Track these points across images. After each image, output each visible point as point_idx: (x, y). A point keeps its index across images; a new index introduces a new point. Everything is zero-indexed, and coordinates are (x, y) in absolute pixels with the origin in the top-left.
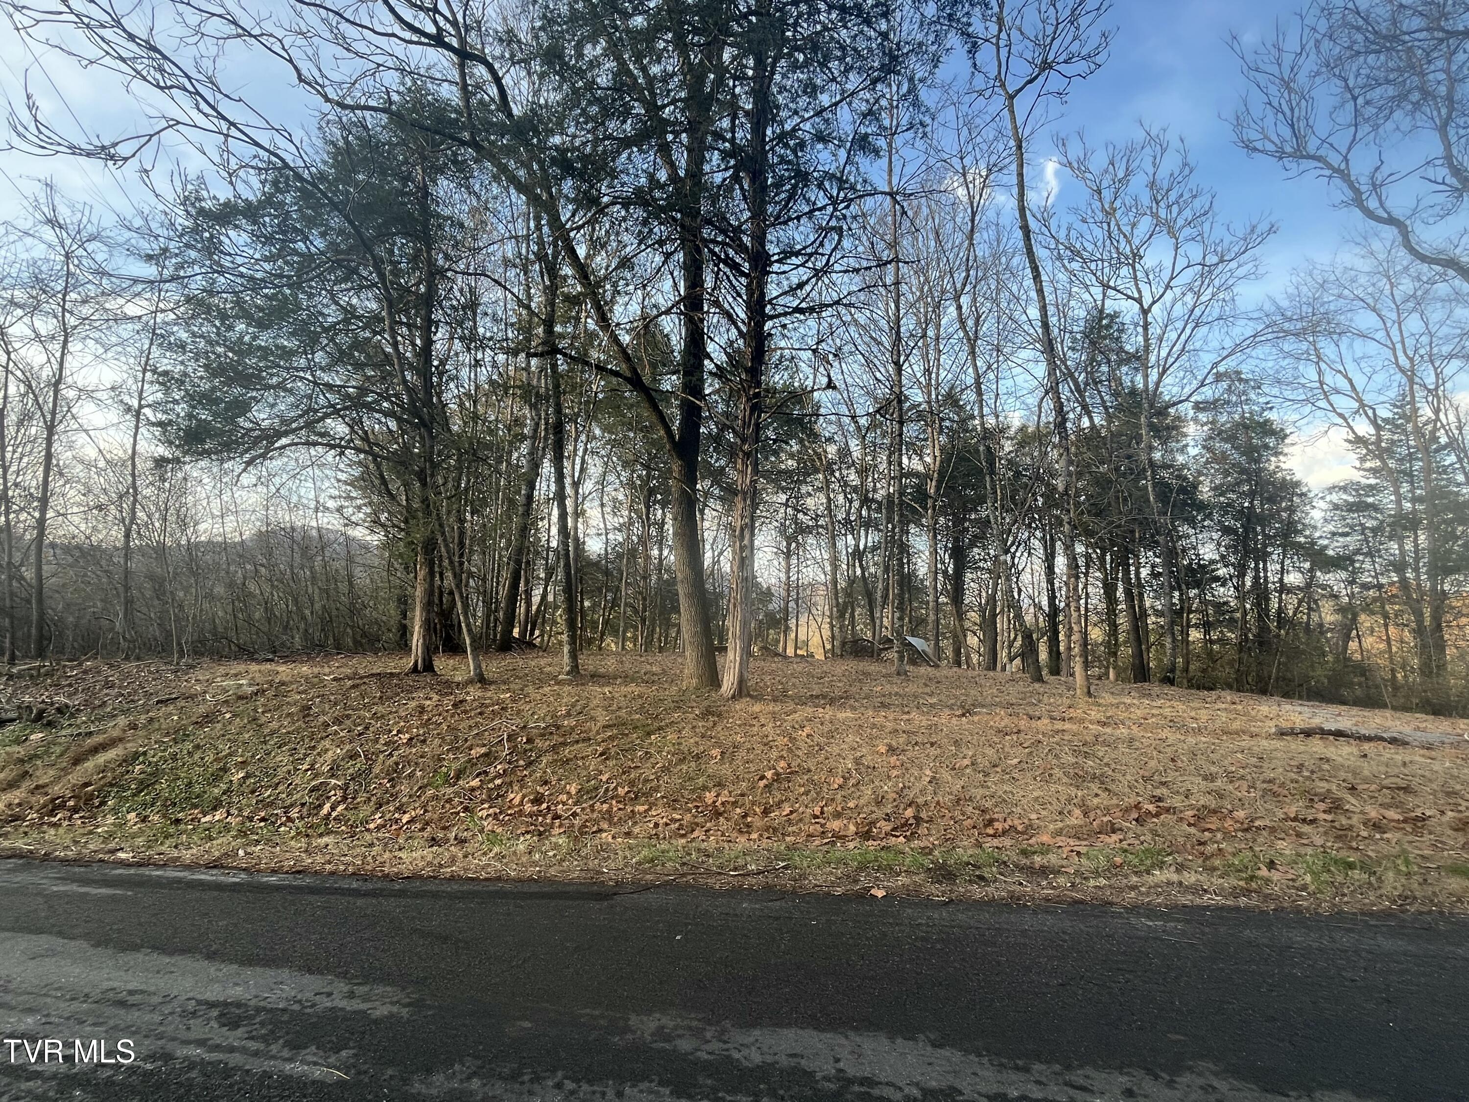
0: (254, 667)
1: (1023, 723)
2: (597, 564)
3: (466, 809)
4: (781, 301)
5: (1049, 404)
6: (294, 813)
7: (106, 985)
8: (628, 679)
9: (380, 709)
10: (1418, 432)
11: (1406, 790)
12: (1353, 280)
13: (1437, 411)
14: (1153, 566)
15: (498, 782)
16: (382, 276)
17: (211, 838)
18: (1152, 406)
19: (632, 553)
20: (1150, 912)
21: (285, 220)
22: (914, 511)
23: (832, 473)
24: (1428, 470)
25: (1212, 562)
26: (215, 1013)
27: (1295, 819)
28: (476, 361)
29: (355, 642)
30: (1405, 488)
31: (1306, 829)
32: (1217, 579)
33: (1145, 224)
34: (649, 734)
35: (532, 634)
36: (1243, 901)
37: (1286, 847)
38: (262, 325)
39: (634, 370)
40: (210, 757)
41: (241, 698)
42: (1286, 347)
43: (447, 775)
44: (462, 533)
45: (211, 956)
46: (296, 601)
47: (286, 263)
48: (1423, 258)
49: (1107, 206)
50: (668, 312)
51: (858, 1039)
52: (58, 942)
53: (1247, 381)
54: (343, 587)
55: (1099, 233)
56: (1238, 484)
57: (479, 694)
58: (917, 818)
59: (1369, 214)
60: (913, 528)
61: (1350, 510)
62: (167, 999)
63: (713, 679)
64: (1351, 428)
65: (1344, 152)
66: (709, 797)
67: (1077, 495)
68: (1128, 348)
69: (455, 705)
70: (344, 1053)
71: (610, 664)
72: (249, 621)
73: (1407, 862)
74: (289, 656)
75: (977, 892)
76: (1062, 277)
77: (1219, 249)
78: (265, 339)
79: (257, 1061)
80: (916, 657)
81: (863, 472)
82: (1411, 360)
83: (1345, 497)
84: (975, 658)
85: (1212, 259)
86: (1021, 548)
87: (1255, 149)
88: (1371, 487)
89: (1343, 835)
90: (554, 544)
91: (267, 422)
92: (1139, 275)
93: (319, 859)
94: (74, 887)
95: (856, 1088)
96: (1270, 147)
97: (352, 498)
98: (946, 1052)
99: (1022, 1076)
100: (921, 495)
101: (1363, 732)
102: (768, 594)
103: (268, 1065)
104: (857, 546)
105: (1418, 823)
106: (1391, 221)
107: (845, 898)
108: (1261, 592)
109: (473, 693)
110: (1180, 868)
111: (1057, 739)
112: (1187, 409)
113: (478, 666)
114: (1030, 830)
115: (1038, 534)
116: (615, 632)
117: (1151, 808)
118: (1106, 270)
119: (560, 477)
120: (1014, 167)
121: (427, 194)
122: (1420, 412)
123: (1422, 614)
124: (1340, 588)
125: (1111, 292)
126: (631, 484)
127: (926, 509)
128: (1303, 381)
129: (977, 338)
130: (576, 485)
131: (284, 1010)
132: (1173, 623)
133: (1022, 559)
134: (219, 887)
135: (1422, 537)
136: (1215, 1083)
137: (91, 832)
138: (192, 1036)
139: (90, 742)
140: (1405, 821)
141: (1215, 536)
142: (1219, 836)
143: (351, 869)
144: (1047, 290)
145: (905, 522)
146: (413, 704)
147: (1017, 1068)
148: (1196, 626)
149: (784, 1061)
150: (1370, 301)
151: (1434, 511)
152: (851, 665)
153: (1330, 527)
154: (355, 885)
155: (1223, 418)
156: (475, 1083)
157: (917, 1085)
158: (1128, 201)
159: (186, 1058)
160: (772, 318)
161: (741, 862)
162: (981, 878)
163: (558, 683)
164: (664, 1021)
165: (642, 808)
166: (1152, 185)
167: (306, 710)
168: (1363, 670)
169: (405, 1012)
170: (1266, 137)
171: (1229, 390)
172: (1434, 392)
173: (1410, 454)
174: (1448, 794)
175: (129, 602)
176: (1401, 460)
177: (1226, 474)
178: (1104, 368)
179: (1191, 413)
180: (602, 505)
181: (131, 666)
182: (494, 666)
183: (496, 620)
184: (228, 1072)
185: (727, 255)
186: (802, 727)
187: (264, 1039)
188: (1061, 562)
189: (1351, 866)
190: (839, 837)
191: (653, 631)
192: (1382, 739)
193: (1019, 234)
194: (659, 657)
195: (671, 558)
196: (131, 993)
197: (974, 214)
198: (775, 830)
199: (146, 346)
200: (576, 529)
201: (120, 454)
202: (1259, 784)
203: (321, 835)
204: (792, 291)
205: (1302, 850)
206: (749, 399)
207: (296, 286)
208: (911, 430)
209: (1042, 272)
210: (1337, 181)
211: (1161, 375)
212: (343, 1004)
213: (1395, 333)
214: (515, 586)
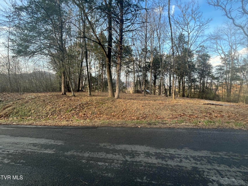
0: (34, 94)
1: (164, 102)
2: (94, 77)
3: (72, 116)
4: (126, 29)
5: (171, 50)
6: (43, 117)
7: (13, 141)
8: (99, 96)
9: (57, 100)
10: (231, 57)
11: (221, 112)
12: (224, 30)
13: (235, 53)
14: (187, 79)
15: (78, 112)
16: (52, 22)
17: (29, 121)
18: (189, 51)
19: (100, 76)
20: (181, 129)
21: (33, 11)
22: (148, 69)
23: (134, 62)
24: (232, 63)
25: (196, 78)
26: (32, 145)
27: (204, 116)
28: (71, 39)
29: (52, 90)
30: (228, 66)
31: (206, 117)
32: (197, 81)
33: (190, 18)
34: (103, 104)
35: (83, 89)
36: (195, 127)
37: (202, 120)
38: (30, 31)
39: (99, 41)
40: (28, 108)
41: (32, 99)
42: (212, 41)
43: (69, 111)
44: (70, 71)
45: (31, 137)
46: (41, 83)
47: (33, 19)
48: (236, 25)
49: (184, 14)
50: (105, 30)
51: (135, 146)
52: (4, 136)
53: (205, 47)
54: (49, 80)
55: (182, 19)
56: (202, 65)
57: (74, 98)
58: (146, 117)
59: (228, 17)
60: (148, 72)
61: (219, 70)
62: (24, 143)
63: (114, 96)
64: (221, 56)
65: (225, 5)
66: (113, 114)
67: (175, 66)
68: (186, 41)
69: (70, 100)
70: (54, 150)
71: (96, 94)
72: (33, 86)
73: (220, 122)
74: (41, 92)
75: (155, 126)
76: (175, 27)
77: (202, 23)
78: (31, 34)
79: (39, 151)
80: (148, 93)
81: (140, 62)
82: (232, 44)
83: (218, 67)
84: (157, 94)
85: (201, 25)
86: (166, 76)
87: (210, 4)
88: (223, 66)
89: (211, 118)
90: (86, 74)
91: (33, 50)
92: (189, 27)
93: (48, 124)
94: (6, 128)
95: (134, 152)
96: (213, 4)
97: (50, 65)
98: (148, 147)
99: (159, 150)
100: (149, 66)
101: (216, 104)
102: (123, 83)
103: (41, 151)
104: (138, 75)
105: (222, 116)
106: (232, 18)
107: (134, 128)
108: (203, 83)
109: (73, 98)
110: (186, 123)
111: (169, 104)
112: (194, 52)
113: (74, 94)
114: (164, 118)
115: (168, 73)
116: (97, 89)
117: (183, 115)
118: (183, 26)
119: (87, 62)
120: (168, 6)
121: (60, 6)
122: (232, 53)
123: (228, 87)
124: (216, 83)
125: (183, 30)
126: (100, 64)
127: (150, 69)
128: (214, 47)
129: (160, 38)
130: (90, 63)
131: (43, 144)
132: (189, 88)
133: (166, 77)
134: (31, 128)
135: (230, 74)
136: (187, 150)
137: (8, 120)
138: (28, 148)
139: (6, 106)
140: (221, 116)
141: (197, 74)
142: (193, 118)
143: (53, 125)
144: (173, 30)
145: (146, 71)
146: (63, 100)
147: (159, 149)
148: (193, 89)
149: (123, 149)
150: (226, 33)
151: (232, 70)
152: (137, 94)
153: (216, 73)
154: (54, 127)
155: (200, 54)
156: (75, 153)
157: (143, 151)
158: (188, 13)
159: (28, 151)
160: (124, 32)
161: (118, 123)
162: (156, 124)
163: (88, 96)
164: (105, 144)
165: (102, 116)
166: (192, 10)
167: (44, 100)
168: (218, 96)
169: (63, 144)
170: (212, 2)
171: (202, 49)
172: (235, 50)
173: (230, 60)
174: (228, 112)
175: (10, 83)
176: (228, 62)
177: (200, 63)
178: (181, 44)
179: (195, 53)
180: (95, 67)
181: (12, 94)
182: (76, 94)
183: (77, 87)
184: (35, 153)
185: (116, 20)
186: (128, 103)
187: (40, 148)
188: (172, 78)
189: (211, 122)
190: (133, 119)
191: (104, 89)
192: (219, 105)
193: (168, 18)
194: (105, 93)
195: (107, 77)
196: (17, 142)
197: (160, 14)
198: (123, 118)
199: (8, 35)
200: (90, 71)
201: (6, 56)
202: (199, 111)
203: (48, 120)
204: (128, 27)
205: (205, 120)
206: (120, 47)
207: (36, 24)
208: (148, 54)
209: (172, 26)
210: (224, 11)
211: (191, 46)
212: (53, 143)
213: (230, 39)
214: (80, 81)
